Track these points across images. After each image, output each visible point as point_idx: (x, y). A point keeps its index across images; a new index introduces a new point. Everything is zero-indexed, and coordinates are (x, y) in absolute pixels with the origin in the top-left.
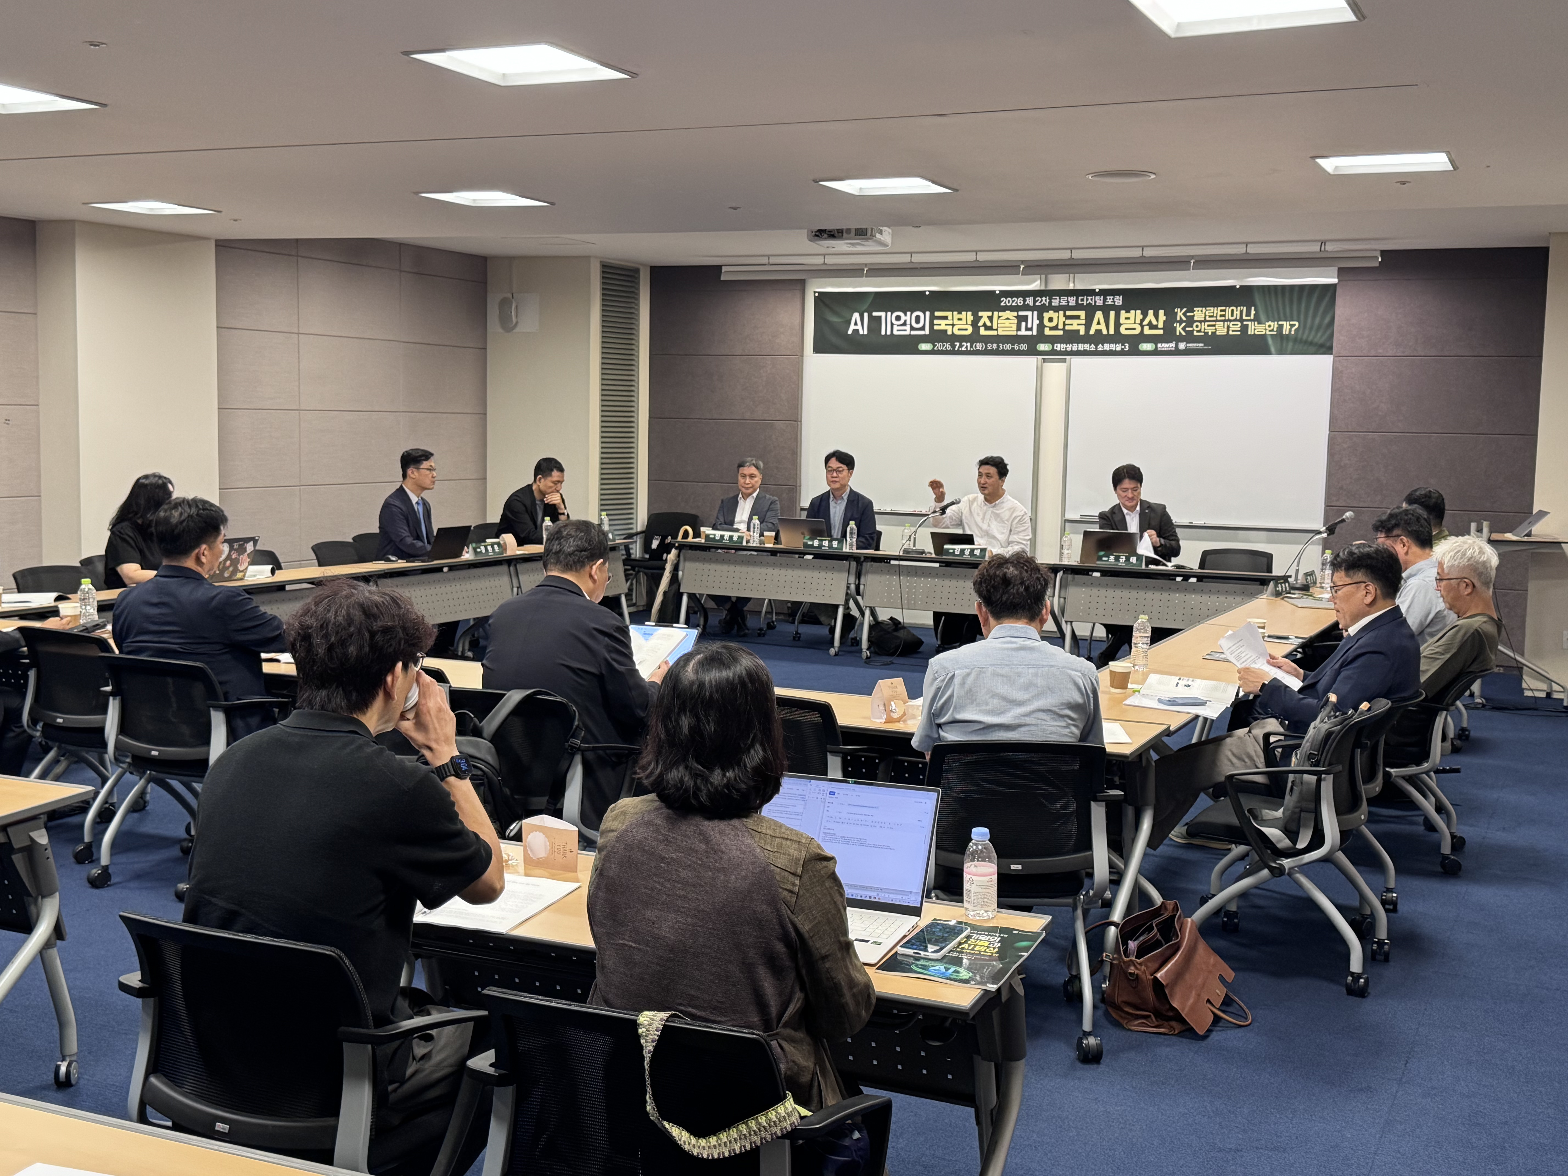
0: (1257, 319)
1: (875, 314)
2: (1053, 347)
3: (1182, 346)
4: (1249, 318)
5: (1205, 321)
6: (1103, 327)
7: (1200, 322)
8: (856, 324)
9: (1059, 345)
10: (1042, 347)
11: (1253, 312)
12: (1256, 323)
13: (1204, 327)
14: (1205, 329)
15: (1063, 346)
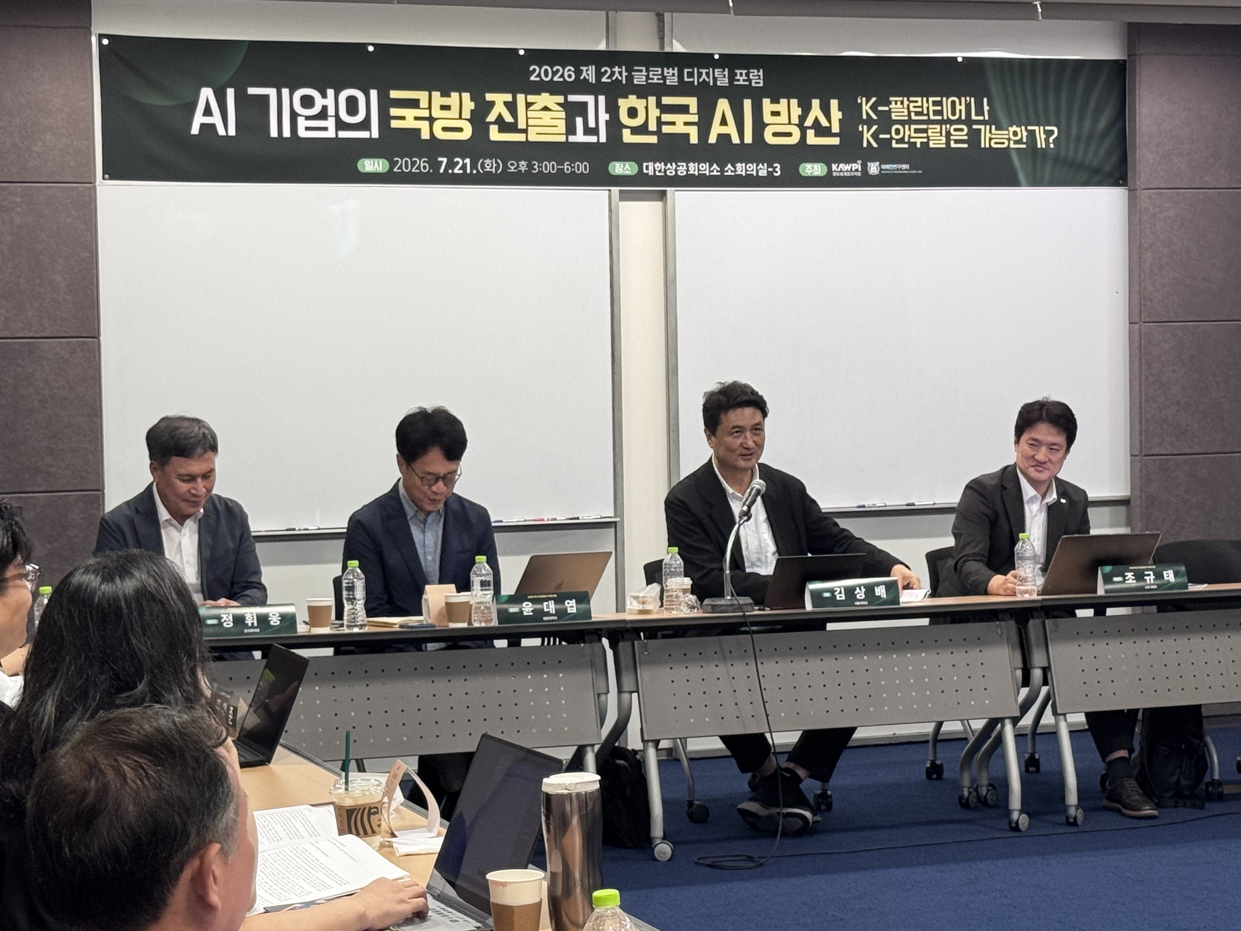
0: (994, 121)
1: (252, 91)
2: (641, 168)
3: (873, 168)
4: (981, 118)
5: (910, 122)
6: (731, 129)
7: (902, 123)
8: (208, 112)
9: (651, 165)
10: (619, 168)
11: (986, 108)
12: (993, 127)
13: (908, 132)
14: (910, 137)
15: (660, 166)
